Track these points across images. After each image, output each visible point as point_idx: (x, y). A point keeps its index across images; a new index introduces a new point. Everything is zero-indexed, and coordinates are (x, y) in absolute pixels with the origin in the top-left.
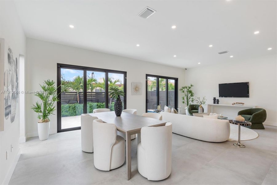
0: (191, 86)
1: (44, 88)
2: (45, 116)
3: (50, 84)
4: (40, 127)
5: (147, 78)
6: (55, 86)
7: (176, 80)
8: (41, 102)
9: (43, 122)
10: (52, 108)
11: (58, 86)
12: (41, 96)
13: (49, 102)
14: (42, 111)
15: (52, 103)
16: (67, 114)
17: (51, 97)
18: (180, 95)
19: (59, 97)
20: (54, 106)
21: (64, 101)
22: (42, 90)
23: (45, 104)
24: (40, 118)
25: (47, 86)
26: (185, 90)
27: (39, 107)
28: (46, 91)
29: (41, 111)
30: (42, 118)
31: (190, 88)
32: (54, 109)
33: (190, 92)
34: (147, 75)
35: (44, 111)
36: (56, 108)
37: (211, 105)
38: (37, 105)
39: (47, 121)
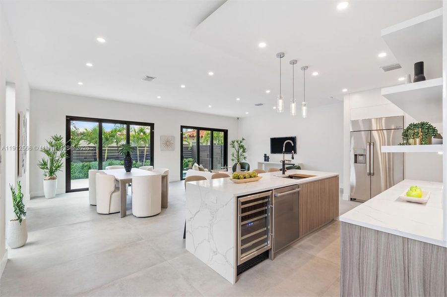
0: (243, 140)
1: (51, 144)
2: (52, 172)
3: (57, 139)
4: (46, 184)
5: (182, 131)
6: (64, 141)
7: (226, 132)
8: (47, 158)
9: (49, 179)
10: (60, 164)
11: (66, 141)
12: (47, 152)
13: (57, 158)
14: (49, 168)
15: (60, 160)
16: (81, 175)
17: (59, 153)
18: (231, 150)
19: (69, 153)
20: (62, 162)
21: (77, 159)
22: (49, 146)
23: (52, 161)
24: (46, 176)
25: (54, 141)
26: (236, 144)
27: (45, 164)
28: (53, 146)
29: (47, 168)
30: (48, 175)
31: (241, 142)
32: (62, 165)
33: (242, 147)
34: (182, 127)
35: (51, 168)
36: (64, 164)
37: (262, 163)
38: (43, 161)
39: (54, 179)
